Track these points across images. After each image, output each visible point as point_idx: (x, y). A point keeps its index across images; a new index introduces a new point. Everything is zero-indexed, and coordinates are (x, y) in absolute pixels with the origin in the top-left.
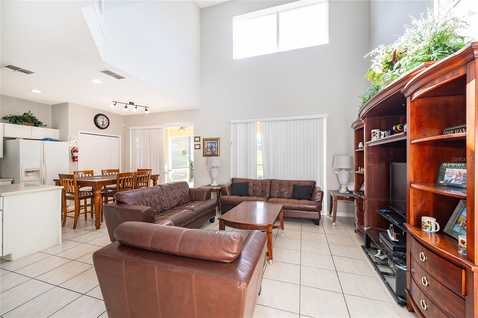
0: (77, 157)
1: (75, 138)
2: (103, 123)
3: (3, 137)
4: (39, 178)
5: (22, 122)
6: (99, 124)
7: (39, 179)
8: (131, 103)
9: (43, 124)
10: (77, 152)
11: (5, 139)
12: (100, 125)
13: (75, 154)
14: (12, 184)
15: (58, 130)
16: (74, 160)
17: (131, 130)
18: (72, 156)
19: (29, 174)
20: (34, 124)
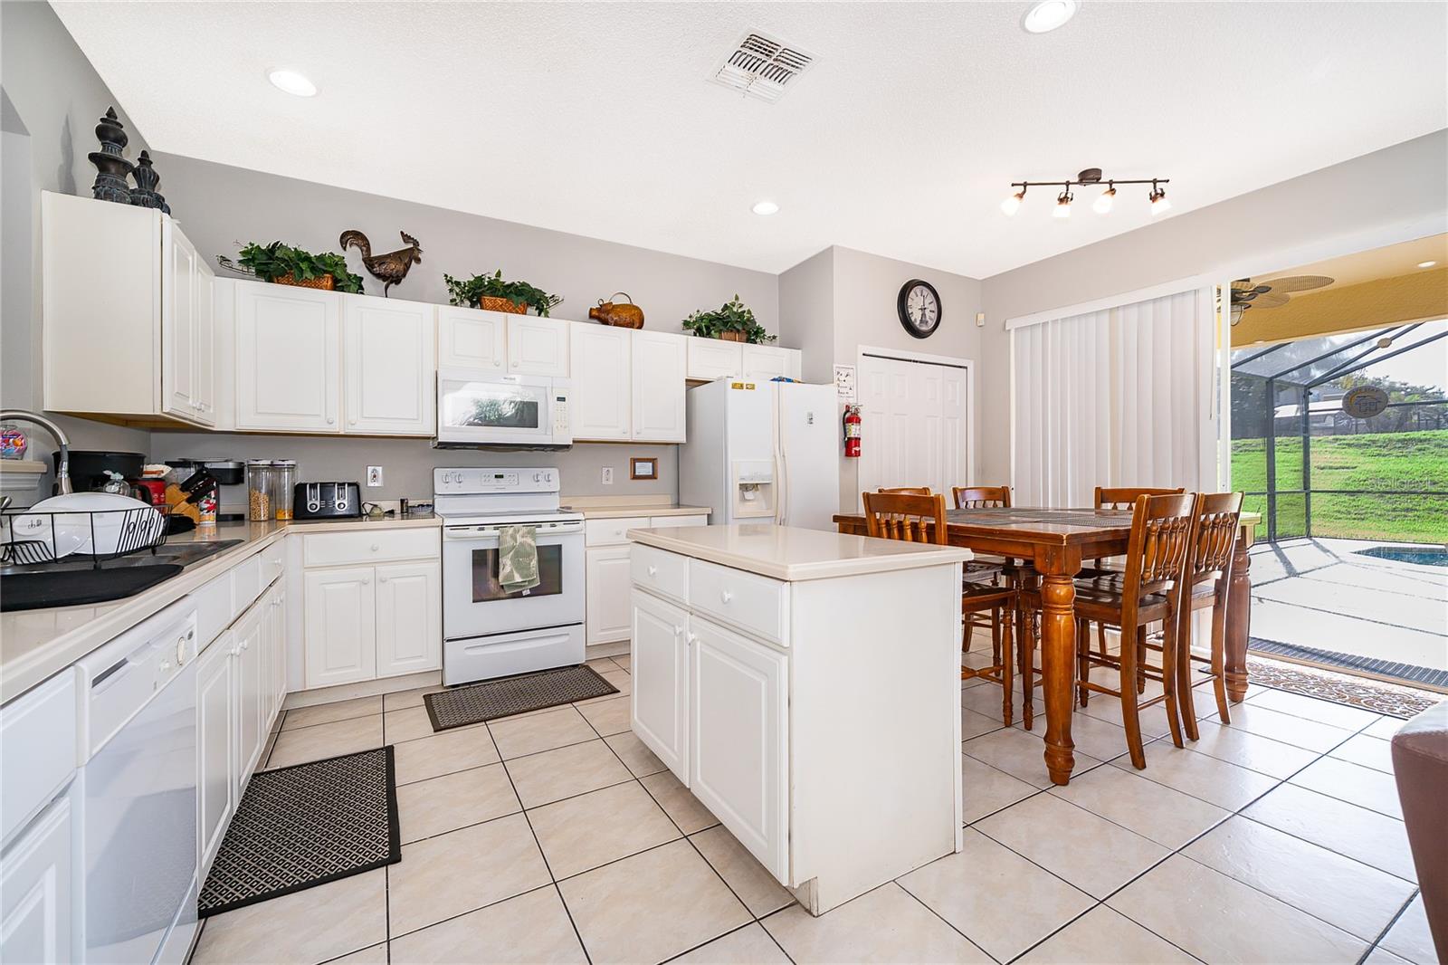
0: (858, 440)
1: (851, 372)
2: (923, 315)
3: (687, 380)
4: (769, 511)
5: (720, 331)
6: (913, 319)
7: (770, 513)
8: (1089, 176)
9: (768, 334)
10: (858, 421)
11: (692, 383)
12: (915, 320)
13: (854, 431)
14: (708, 524)
15: (800, 351)
16: (849, 454)
17: (1013, 332)
18: (846, 436)
19: (749, 495)
20: (745, 337)
